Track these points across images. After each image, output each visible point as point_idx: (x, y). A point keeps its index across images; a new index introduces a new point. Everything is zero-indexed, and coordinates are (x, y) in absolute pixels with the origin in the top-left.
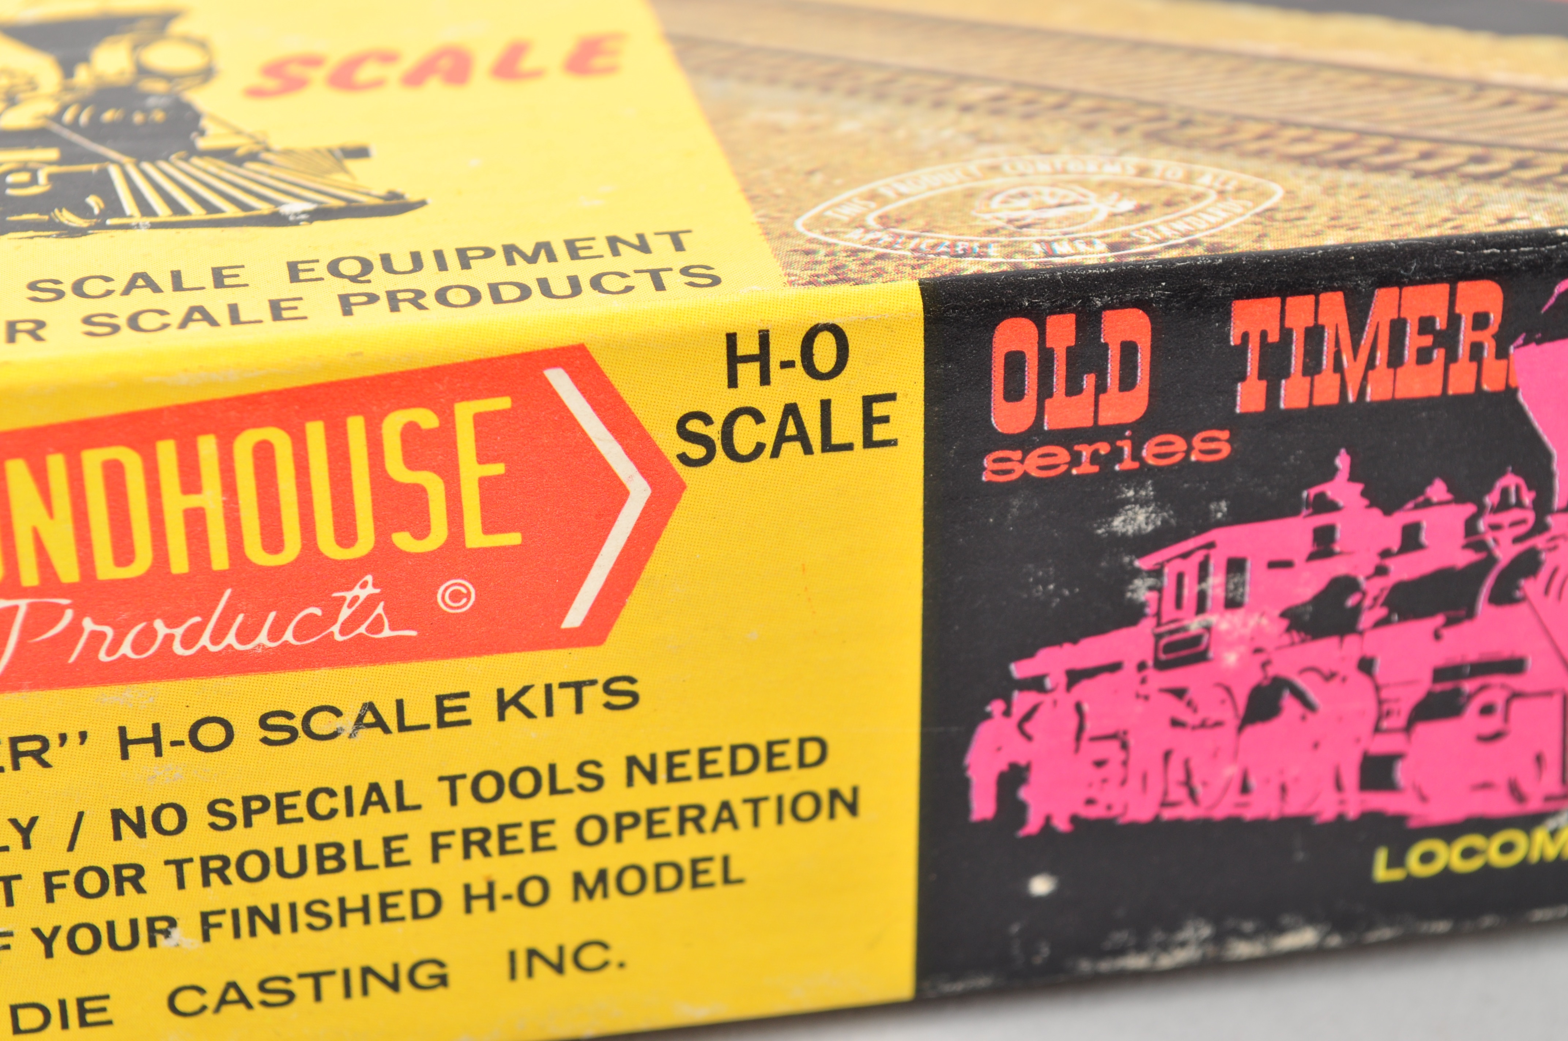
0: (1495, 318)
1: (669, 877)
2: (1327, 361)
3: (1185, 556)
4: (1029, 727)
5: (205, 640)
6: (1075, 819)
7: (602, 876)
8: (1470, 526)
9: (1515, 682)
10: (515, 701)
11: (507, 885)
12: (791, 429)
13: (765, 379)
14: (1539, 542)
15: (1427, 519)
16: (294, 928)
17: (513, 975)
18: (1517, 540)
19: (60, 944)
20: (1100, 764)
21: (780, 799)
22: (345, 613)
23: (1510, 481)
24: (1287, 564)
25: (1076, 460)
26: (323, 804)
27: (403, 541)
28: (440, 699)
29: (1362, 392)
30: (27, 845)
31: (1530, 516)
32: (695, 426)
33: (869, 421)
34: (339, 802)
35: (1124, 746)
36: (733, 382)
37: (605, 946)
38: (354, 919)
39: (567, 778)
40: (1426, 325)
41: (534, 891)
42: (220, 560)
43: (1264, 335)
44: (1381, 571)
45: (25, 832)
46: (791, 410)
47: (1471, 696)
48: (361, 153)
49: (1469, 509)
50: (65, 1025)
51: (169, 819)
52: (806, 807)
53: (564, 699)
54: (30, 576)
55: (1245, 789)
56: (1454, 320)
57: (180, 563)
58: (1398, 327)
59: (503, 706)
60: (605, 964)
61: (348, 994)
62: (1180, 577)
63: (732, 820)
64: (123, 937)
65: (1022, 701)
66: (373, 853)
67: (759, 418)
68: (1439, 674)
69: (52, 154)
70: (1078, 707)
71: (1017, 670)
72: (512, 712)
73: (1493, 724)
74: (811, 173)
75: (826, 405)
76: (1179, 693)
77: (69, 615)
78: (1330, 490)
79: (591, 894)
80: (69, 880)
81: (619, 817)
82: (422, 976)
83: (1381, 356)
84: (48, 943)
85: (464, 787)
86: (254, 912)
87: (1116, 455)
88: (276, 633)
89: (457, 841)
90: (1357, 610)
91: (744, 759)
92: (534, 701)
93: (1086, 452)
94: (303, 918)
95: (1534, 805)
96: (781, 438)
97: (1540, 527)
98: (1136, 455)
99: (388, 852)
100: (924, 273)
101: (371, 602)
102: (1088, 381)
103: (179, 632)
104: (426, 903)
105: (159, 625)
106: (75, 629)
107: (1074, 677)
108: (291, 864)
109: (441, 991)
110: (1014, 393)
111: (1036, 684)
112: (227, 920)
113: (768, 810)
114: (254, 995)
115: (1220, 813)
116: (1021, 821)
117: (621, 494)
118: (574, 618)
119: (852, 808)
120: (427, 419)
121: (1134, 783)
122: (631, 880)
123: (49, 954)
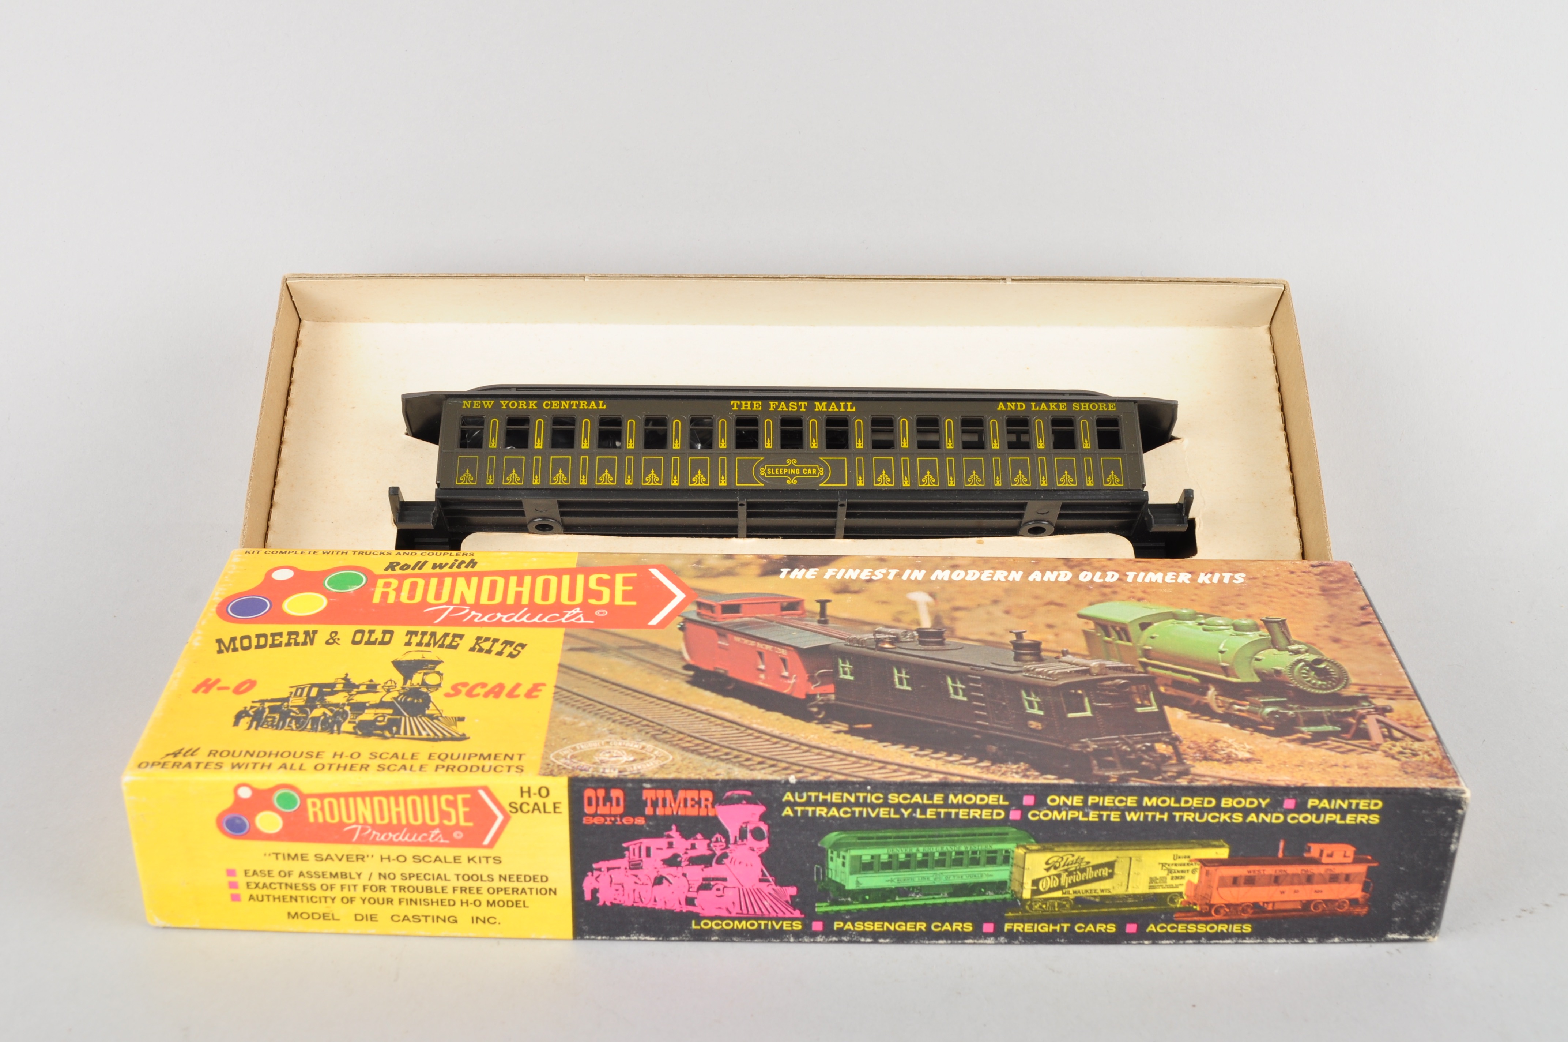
0: (711, 799)
1: (510, 904)
2: (668, 805)
3: (635, 844)
4: (598, 879)
5: (400, 838)
6: (611, 903)
7: (494, 902)
8: (709, 845)
9: (725, 883)
10: (472, 859)
11: (471, 901)
12: (536, 807)
13: (530, 796)
14: (728, 851)
15: (696, 842)
16: (421, 904)
17: (473, 922)
18: (722, 850)
19: (366, 901)
20: (617, 890)
21: (537, 889)
22: (432, 836)
23: (718, 836)
24: (661, 849)
25: (606, 820)
26: (427, 877)
27: (446, 822)
28: (455, 857)
29: (677, 813)
30: (359, 878)
31: (725, 845)
32: (513, 805)
33: (555, 808)
34: (431, 877)
35: (623, 887)
36: (522, 796)
37: (495, 918)
38: (435, 904)
39: (485, 878)
40: (693, 799)
41: (477, 903)
42: (404, 822)
43: (651, 799)
44: (686, 853)
45: (359, 875)
46: (536, 804)
47: (713, 886)
48: (462, 719)
49: (708, 841)
50: (367, 920)
51: (392, 876)
52: (543, 891)
53: (484, 860)
54: (361, 821)
55: (655, 901)
56: (700, 799)
57: (395, 821)
58: (685, 800)
59: (469, 860)
60: (495, 923)
61: (433, 921)
62: (634, 850)
63: (525, 892)
64: (381, 901)
65: (596, 873)
66: (439, 890)
67: (528, 804)
68: (704, 879)
69: (390, 711)
70: (610, 876)
71: (594, 866)
72: (471, 861)
73: (720, 893)
74: (564, 739)
75: (544, 804)
76: (636, 876)
77: (369, 831)
78: (671, 833)
79: (491, 905)
80: (369, 887)
81: (498, 889)
82: (451, 919)
83: (682, 805)
84: (364, 900)
85: (460, 877)
86: (411, 900)
87: (616, 820)
88: (417, 838)
89: (459, 889)
90: (681, 862)
91: (528, 879)
92: (477, 859)
93: (608, 819)
94: (423, 902)
95: (734, 915)
96: (534, 809)
97: (727, 847)
98: (621, 821)
99: (443, 890)
100: (570, 775)
101: (438, 834)
102: (608, 804)
103: (394, 836)
104: (452, 903)
105: (390, 835)
106: (371, 834)
107: (609, 869)
108: (420, 890)
109: (455, 924)
110: (590, 804)
111: (599, 870)
112: (405, 901)
113: (534, 891)
114: (411, 919)
115: (649, 906)
116: (598, 902)
117: (495, 817)
118: (486, 842)
119: (555, 893)
120: (451, 798)
121: (626, 896)
122: (501, 904)
123: (364, 903)
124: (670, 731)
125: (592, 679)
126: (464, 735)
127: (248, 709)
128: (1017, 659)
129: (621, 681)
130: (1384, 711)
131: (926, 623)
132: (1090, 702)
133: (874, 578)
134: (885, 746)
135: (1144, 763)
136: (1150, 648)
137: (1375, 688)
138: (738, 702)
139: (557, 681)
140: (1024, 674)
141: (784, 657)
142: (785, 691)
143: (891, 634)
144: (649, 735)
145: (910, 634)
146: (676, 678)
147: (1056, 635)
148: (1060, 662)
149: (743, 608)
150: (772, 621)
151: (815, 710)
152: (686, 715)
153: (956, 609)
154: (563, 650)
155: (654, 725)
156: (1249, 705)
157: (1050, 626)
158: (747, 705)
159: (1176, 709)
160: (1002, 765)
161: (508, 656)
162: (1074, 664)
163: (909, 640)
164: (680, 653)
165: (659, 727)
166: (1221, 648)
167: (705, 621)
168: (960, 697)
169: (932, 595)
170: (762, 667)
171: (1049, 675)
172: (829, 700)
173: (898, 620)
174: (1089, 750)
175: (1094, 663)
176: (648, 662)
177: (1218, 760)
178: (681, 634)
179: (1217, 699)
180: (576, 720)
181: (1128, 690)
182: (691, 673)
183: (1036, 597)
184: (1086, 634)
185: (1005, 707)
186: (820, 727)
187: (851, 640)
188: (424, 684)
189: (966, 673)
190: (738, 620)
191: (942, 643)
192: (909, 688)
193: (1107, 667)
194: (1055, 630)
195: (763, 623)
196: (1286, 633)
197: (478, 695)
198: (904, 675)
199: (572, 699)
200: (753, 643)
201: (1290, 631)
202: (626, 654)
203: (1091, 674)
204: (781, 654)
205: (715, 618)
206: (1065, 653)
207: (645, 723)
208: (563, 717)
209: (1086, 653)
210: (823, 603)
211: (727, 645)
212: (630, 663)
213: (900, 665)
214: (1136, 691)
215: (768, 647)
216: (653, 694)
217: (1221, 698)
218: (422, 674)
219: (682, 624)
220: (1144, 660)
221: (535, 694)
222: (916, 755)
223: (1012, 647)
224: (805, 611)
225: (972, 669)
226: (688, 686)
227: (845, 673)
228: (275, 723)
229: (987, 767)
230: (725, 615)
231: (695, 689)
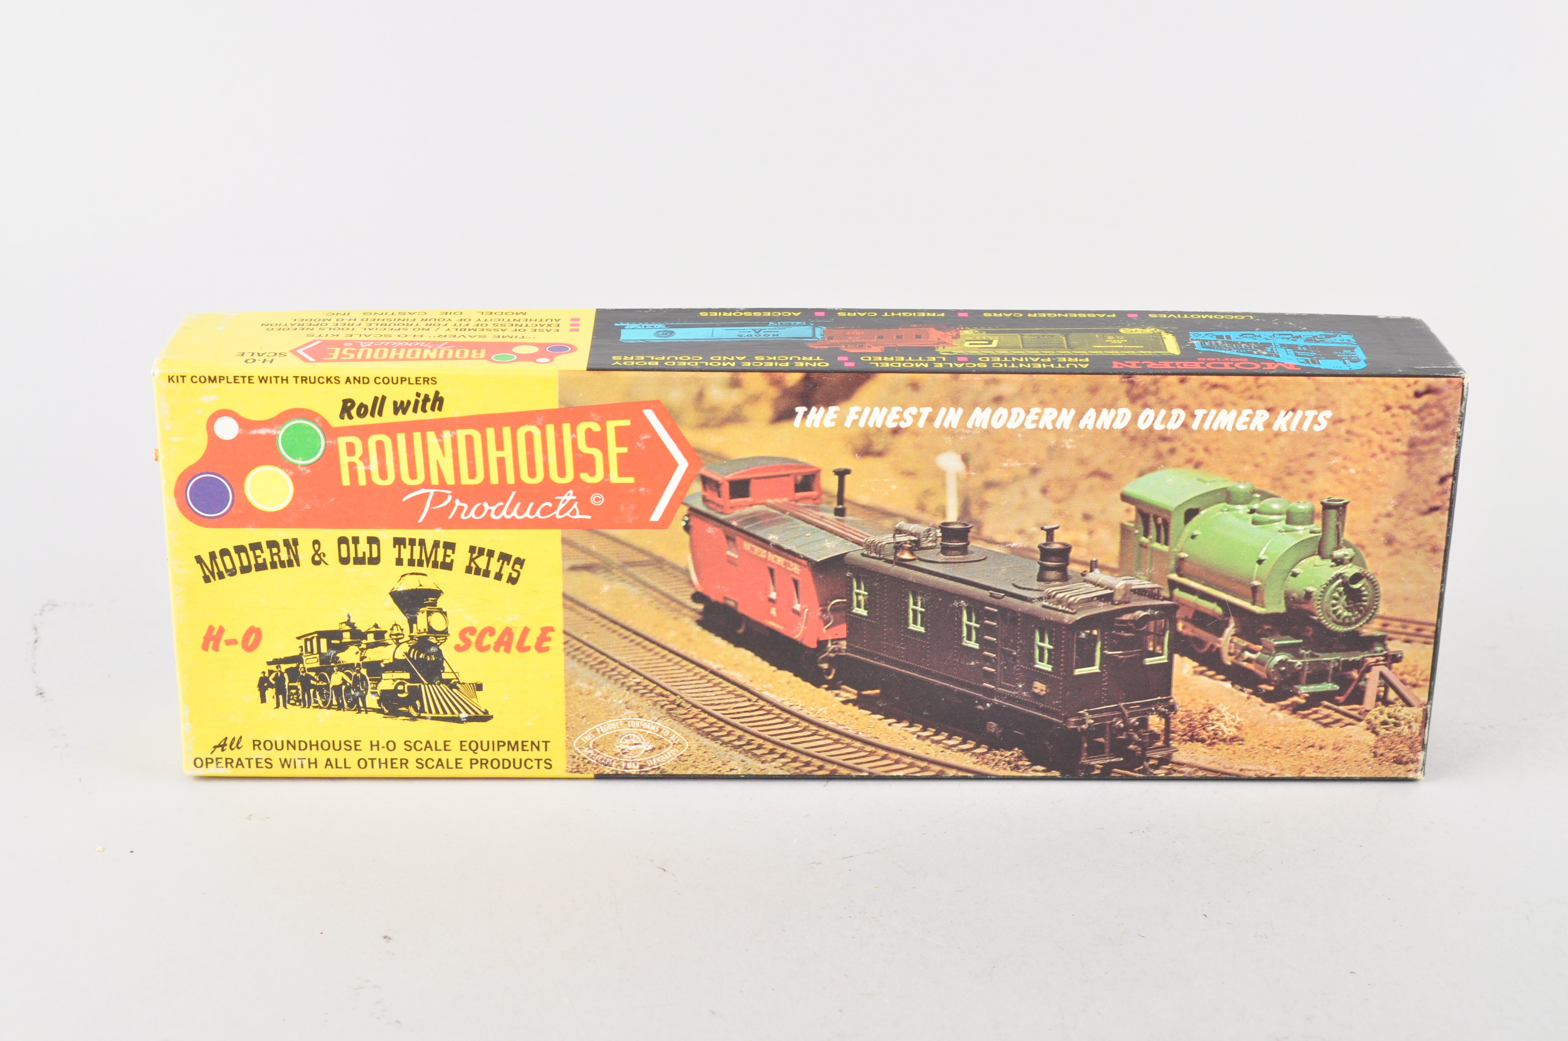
74: (583, 717)
124: (684, 704)
125: (599, 619)
126: (486, 712)
127: (267, 675)
128: (1041, 578)
129: (629, 623)
130: (1395, 658)
131: (952, 516)
132: (1102, 649)
133: (903, 425)
134: (890, 725)
135: (1131, 747)
136: (1186, 555)
137: (1398, 623)
138: (749, 654)
139: (565, 625)
140: (1044, 603)
141: (797, 578)
142: (796, 637)
143: (912, 534)
144: (664, 710)
145: (932, 533)
146: (685, 615)
147: (1091, 533)
148: (1085, 581)
149: (754, 487)
150: (784, 512)
151: (825, 666)
152: (698, 677)
153: (989, 485)
154: (565, 570)
155: (668, 693)
156: (1262, 651)
157: (1087, 517)
158: (758, 659)
159: (1186, 659)
160: (997, 752)
161: (508, 582)
162: (1098, 585)
163: (930, 544)
164: (686, 572)
165: (673, 697)
166: (1262, 556)
167: (712, 513)
168: (973, 645)
169: (965, 459)
170: (773, 595)
171: (1069, 605)
172: (840, 650)
173: (922, 508)
174: (1084, 727)
175: (1119, 583)
176: (655, 589)
177: (1203, 741)
178: (686, 537)
179: (1231, 641)
180: (591, 688)
181: (1144, 628)
182: (700, 607)
183: (1082, 462)
184: (1125, 531)
185: (1015, 658)
186: (830, 694)
187: (868, 547)
188: (431, 630)
189: (982, 603)
190: (747, 510)
191: (964, 550)
192: (922, 630)
193: (1132, 590)
194: (1090, 525)
195: (775, 515)
196: (1340, 527)
197: (488, 647)
198: (919, 608)
199: (583, 653)
200: (763, 553)
201: (1346, 525)
202: (631, 576)
203: (1113, 603)
204: (793, 572)
205: (722, 507)
206: (1093, 565)
207: (659, 690)
208: (578, 683)
209: (1114, 565)
210: (842, 474)
211: (736, 556)
212: (635, 591)
213: (918, 589)
214: (1152, 630)
215: (780, 560)
216: (663, 642)
217: (1236, 639)
218: (425, 613)
219: (687, 519)
220: (1174, 576)
221: (545, 644)
222: (919, 737)
223: (1038, 556)
224: (821, 492)
225: (992, 595)
226: (698, 629)
227: (859, 606)
228: (301, 697)
229: (983, 754)
230: (733, 501)
231: (706, 633)
